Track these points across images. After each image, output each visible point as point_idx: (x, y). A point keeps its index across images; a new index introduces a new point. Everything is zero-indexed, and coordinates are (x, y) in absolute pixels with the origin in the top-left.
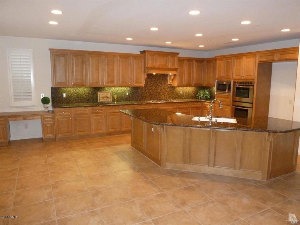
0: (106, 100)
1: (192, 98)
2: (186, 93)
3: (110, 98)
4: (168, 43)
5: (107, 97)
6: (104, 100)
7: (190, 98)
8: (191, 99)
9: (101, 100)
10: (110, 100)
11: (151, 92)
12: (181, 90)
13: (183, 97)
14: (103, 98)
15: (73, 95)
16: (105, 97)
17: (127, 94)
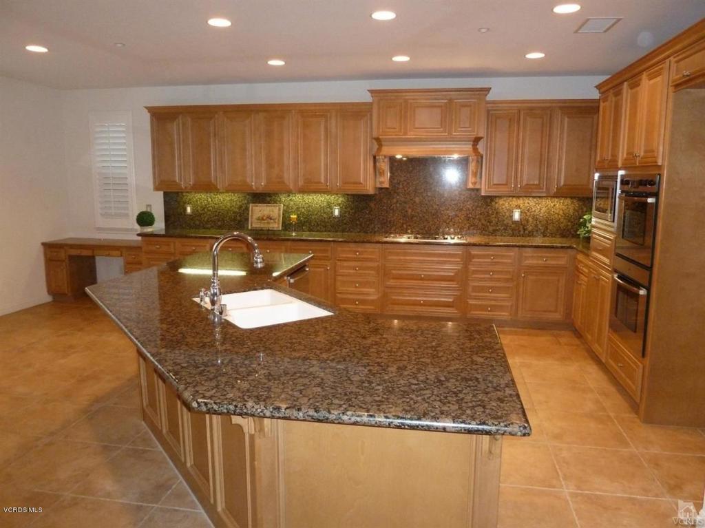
0: (266, 226)
1: (563, 236)
2: (535, 218)
3: (277, 221)
4: (401, 59)
5: (271, 219)
6: (262, 226)
7: (552, 235)
8: (560, 240)
9: (254, 226)
10: (276, 226)
11: (410, 211)
12: (518, 207)
13: (525, 230)
14: (261, 219)
15: (206, 210)
16: (265, 218)
17: (337, 212)
